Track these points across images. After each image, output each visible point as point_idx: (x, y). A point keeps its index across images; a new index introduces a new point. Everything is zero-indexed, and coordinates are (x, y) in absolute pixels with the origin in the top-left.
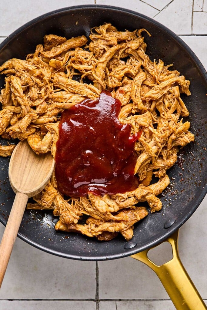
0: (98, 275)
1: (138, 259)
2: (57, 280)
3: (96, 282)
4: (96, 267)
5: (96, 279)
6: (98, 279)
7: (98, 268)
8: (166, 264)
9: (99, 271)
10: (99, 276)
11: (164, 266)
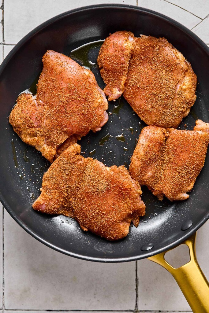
0: (138, 286)
1: (155, 261)
2: (96, 290)
3: (135, 292)
4: (135, 278)
5: (135, 290)
6: (138, 290)
7: (138, 278)
8: (184, 267)
9: (138, 282)
10: (139, 288)
11: (181, 268)
